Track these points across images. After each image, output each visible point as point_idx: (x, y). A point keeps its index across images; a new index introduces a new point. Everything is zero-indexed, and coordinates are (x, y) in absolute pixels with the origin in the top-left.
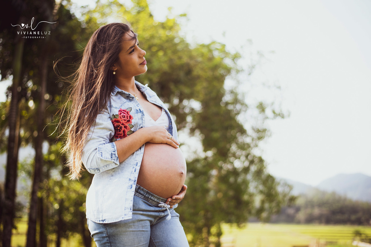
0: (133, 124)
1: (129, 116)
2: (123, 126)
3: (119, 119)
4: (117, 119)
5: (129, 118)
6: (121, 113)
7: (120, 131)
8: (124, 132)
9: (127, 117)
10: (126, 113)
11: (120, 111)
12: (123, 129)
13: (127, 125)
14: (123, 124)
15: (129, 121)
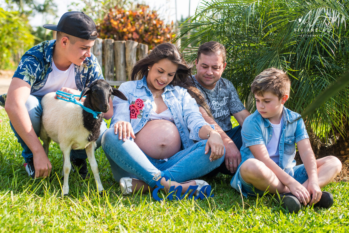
0: (143, 110)
1: (142, 104)
2: (136, 110)
3: (135, 105)
4: (133, 105)
5: (141, 105)
6: (137, 101)
7: (133, 113)
8: (136, 114)
9: (140, 105)
10: (141, 102)
11: (137, 99)
12: (136, 112)
13: (139, 110)
14: (136, 109)
15: (141, 108)
